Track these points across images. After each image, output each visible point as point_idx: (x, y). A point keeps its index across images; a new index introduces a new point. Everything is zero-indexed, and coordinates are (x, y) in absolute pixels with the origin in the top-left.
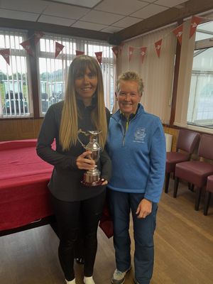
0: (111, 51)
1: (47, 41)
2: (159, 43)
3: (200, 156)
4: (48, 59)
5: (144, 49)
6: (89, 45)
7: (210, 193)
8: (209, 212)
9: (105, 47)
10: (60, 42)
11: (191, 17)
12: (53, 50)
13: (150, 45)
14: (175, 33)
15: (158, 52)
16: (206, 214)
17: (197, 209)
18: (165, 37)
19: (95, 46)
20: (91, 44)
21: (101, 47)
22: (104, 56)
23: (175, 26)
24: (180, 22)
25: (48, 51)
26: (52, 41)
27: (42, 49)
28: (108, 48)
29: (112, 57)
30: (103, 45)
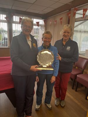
0: (43, 22)
1: (16, 17)
2: (61, 19)
3: (76, 66)
4: (16, 24)
5: (56, 21)
6: (34, 19)
7: (78, 82)
8: (77, 90)
9: (40, 20)
10: (21, 17)
11: (74, 8)
12: (18, 21)
13: (58, 19)
14: (68, 14)
15: (61, 22)
16: (76, 91)
17: (73, 89)
18: (64, 16)
19: (36, 20)
20: (35, 18)
21: (39, 20)
22: (40, 23)
23: (68, 12)
24: (70, 10)
25: (16, 21)
26: (18, 17)
27: (14, 20)
28: (42, 20)
29: (43, 24)
30: (40, 19)
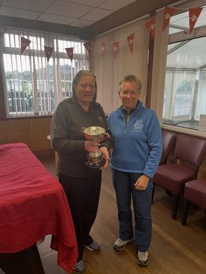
0: (83, 47)
1: (12, 36)
2: (131, 37)
3: (177, 158)
4: (14, 56)
5: (117, 44)
6: (59, 41)
7: (188, 202)
8: (187, 221)
9: (76, 43)
10: (26, 37)
11: (164, 8)
12: (18, 46)
13: (122, 39)
14: (148, 25)
15: (131, 46)
16: (184, 224)
17: (175, 218)
18: (137, 30)
19: (65, 42)
20: (61, 39)
21: (72, 43)
22: (76, 51)
23: (147, 18)
24: (153, 13)
25: (13, 46)
26: (17, 36)
27: (7, 45)
28: (79, 44)
29: (84, 53)
30: (74, 41)
